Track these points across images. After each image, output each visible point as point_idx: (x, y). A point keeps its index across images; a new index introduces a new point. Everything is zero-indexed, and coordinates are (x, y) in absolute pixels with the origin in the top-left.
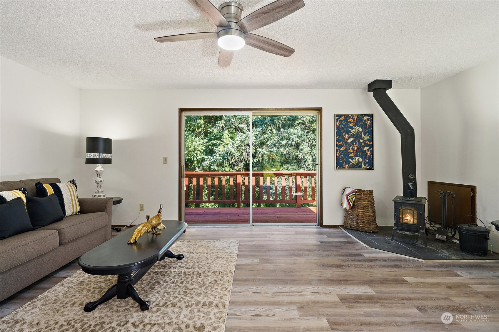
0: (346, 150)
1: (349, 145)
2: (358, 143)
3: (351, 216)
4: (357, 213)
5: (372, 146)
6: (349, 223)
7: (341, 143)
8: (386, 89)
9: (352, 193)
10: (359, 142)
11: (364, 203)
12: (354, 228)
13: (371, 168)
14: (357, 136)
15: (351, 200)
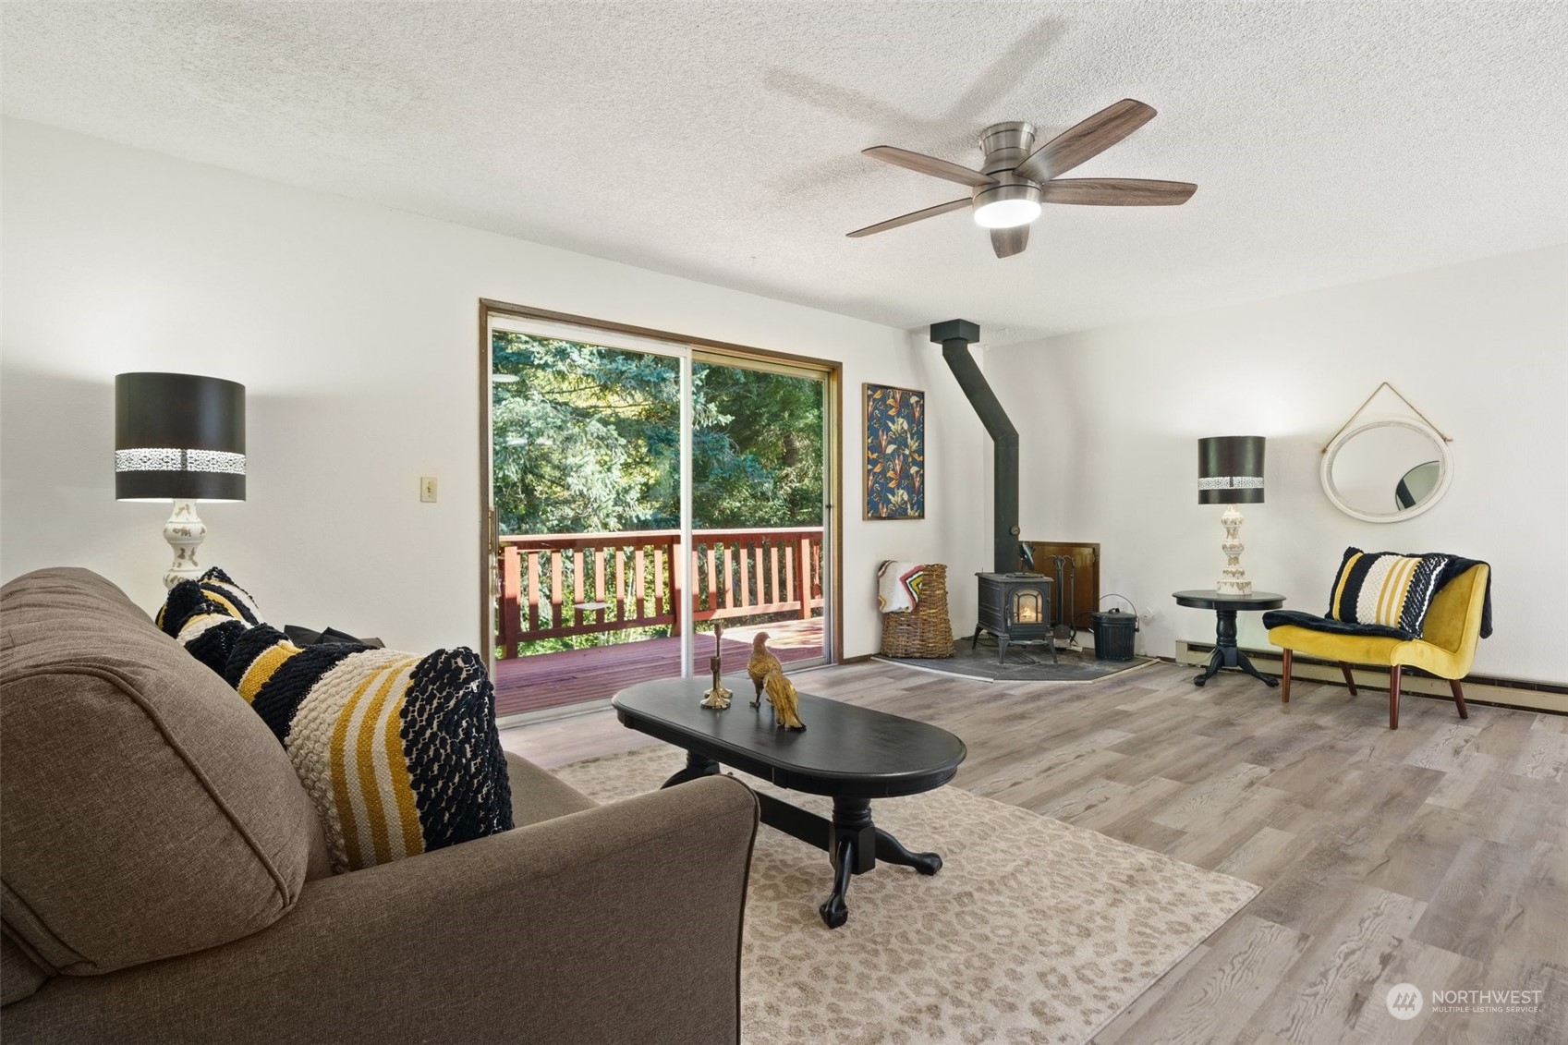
0: (884, 472)
1: (889, 460)
2: (901, 457)
3: (908, 625)
4: (925, 617)
5: (921, 465)
6: (903, 643)
7: (875, 455)
8: (967, 341)
9: (917, 572)
10: (904, 455)
11: (938, 592)
12: (914, 652)
13: (922, 516)
14: (900, 441)
15: (916, 588)
